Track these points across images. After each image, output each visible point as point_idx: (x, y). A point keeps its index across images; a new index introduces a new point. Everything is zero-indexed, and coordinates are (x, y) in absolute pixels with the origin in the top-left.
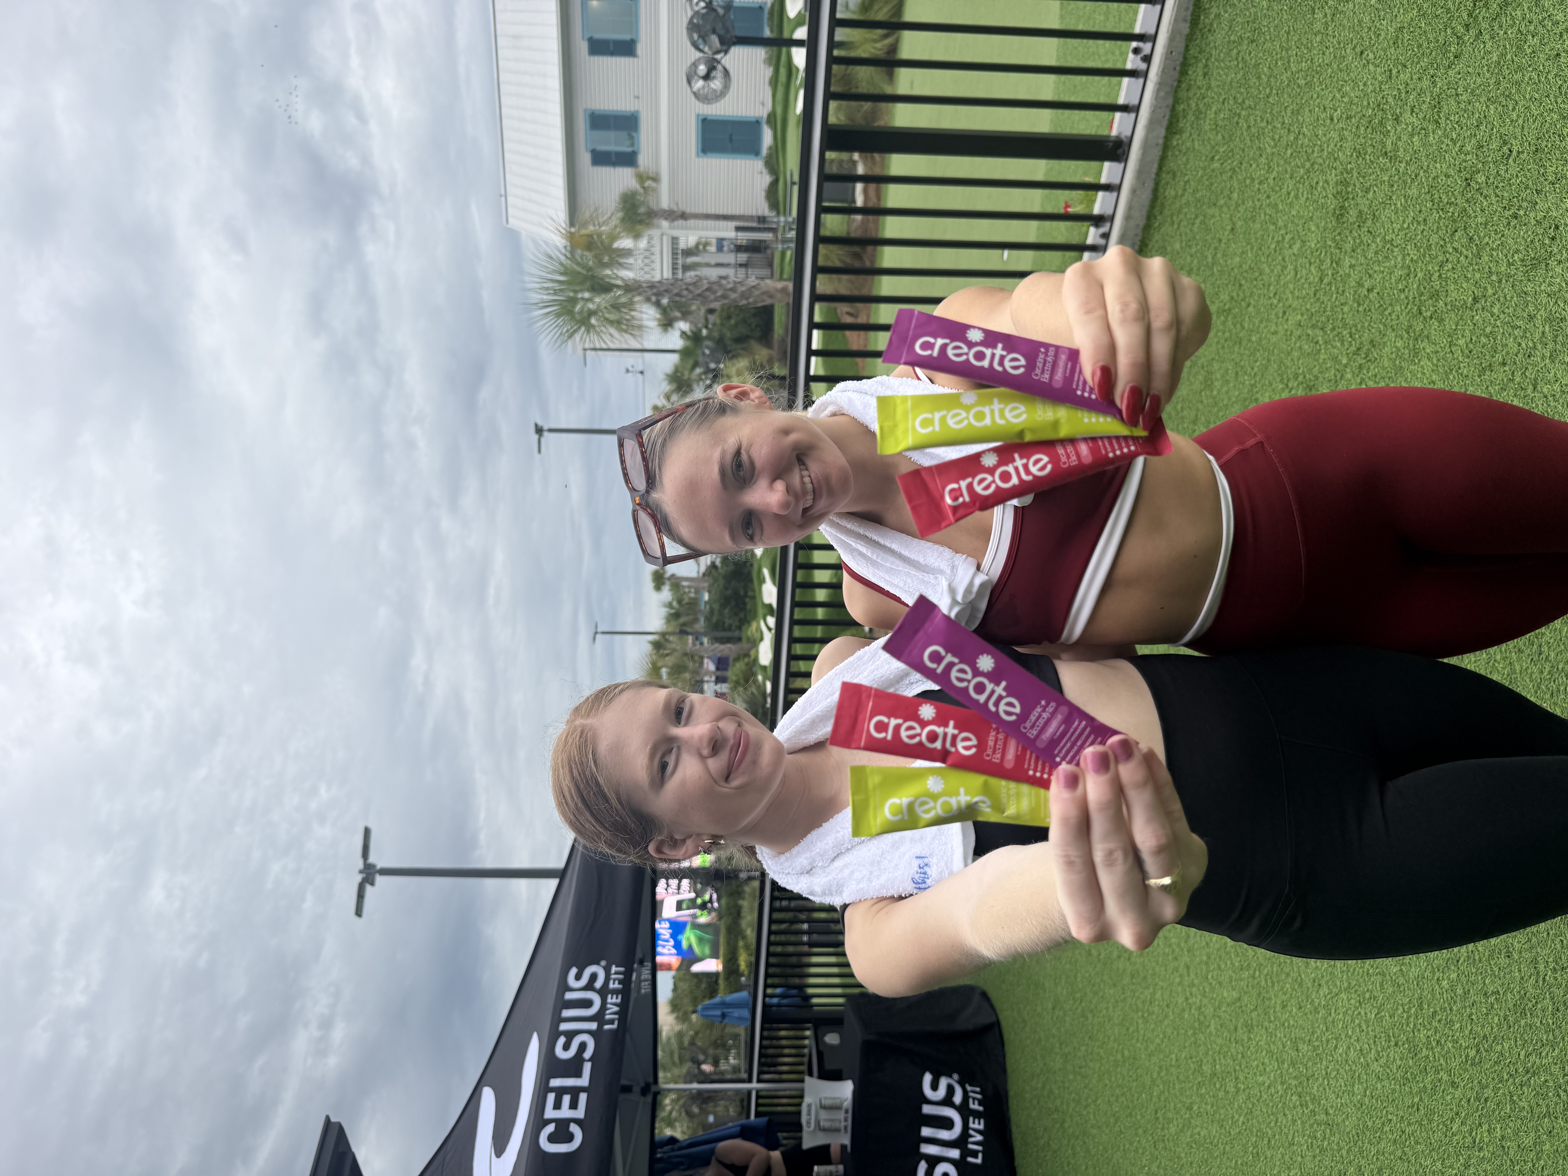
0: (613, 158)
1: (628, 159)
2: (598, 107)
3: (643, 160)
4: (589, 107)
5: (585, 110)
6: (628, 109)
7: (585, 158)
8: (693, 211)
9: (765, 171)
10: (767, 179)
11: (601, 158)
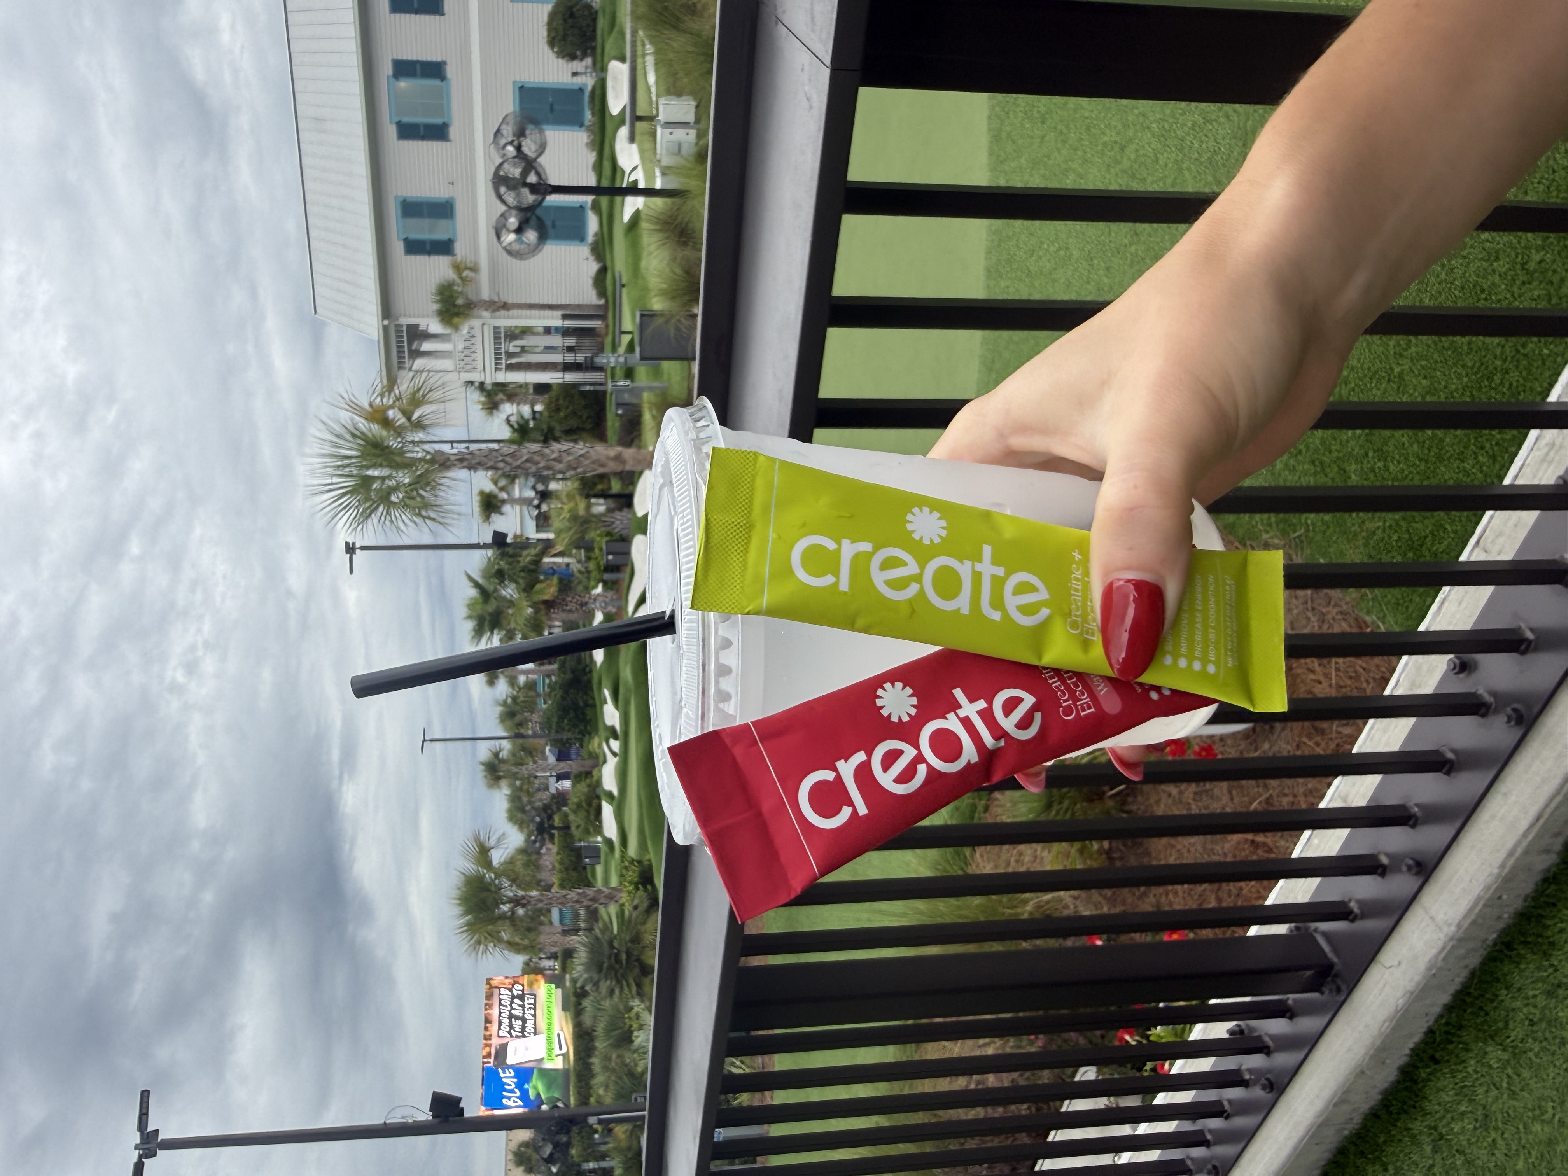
0: (428, 247)
1: (444, 247)
2: (409, 195)
3: (461, 248)
4: (400, 194)
5: (396, 197)
6: (442, 196)
7: (397, 247)
8: (515, 302)
9: (592, 258)
10: (594, 267)
11: (414, 247)
